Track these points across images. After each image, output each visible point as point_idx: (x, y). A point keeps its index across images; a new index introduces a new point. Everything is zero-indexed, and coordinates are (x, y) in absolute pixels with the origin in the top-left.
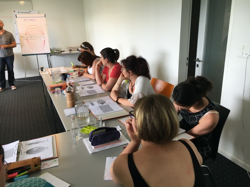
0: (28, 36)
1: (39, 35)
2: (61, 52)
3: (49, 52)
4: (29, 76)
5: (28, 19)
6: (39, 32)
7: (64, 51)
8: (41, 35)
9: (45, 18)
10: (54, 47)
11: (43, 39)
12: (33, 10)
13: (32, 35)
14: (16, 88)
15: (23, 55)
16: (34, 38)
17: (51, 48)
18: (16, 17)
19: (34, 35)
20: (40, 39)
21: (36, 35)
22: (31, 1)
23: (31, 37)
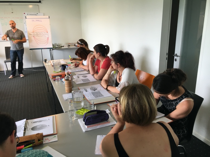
0: (35, 33)
1: (44, 33)
2: (62, 47)
3: (52, 47)
4: (34, 66)
5: (35, 20)
6: (44, 31)
7: (63, 47)
8: (45, 33)
9: (49, 19)
10: (56, 43)
11: (47, 36)
12: (39, 12)
13: (38, 33)
14: (24, 76)
15: (30, 49)
17: (53, 44)
18: (26, 18)
19: (40, 33)
20: (44, 36)
21: (41, 33)
22: (38, 5)
23: (37, 34)
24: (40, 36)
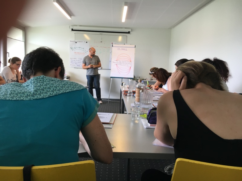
0: (119, 62)
1: (127, 62)
2: (143, 79)
5: (121, 48)
9: (134, 48)
11: (130, 66)
12: (127, 43)
15: (111, 77)
16: (123, 64)
18: (113, 46)
19: (123, 62)
20: (127, 65)
22: (126, 36)
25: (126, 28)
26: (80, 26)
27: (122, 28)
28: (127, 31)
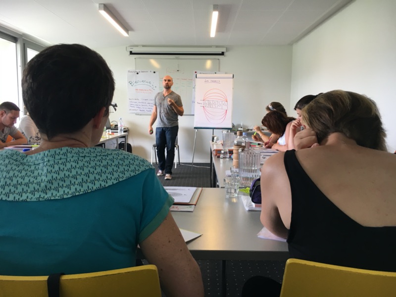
0: (207, 102)
1: (221, 103)
2: (248, 130)
3: (230, 126)
5: (209, 80)
6: (221, 99)
8: (223, 103)
9: (232, 79)
10: (239, 123)
11: (225, 108)
12: (219, 71)
13: (212, 102)
15: (195, 128)
17: (235, 124)
18: (197, 77)
19: (214, 102)
20: (221, 107)
21: (216, 102)
22: (218, 59)
23: (209, 104)
24: (214, 106)
25: (217, 47)
26: (144, 46)
27: (210, 47)
28: (219, 51)
